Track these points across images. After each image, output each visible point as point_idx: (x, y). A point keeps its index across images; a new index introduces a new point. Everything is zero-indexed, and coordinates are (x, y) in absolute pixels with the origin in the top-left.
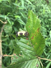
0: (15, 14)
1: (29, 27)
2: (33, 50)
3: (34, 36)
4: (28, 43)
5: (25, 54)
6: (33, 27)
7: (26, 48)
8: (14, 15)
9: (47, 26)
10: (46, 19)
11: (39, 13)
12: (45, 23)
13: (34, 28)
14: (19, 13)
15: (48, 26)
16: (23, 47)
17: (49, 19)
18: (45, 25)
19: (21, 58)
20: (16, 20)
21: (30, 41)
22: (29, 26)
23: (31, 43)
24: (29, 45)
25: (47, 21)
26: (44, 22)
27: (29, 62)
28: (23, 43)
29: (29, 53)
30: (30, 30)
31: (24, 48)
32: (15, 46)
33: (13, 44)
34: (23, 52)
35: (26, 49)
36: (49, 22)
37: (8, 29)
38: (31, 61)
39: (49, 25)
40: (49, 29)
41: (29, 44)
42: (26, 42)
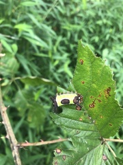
0: (14, 21)
1: (83, 83)
2: (93, 129)
3: (96, 102)
4: (82, 118)
5: (78, 143)
6: (93, 83)
7: (79, 129)
8: (13, 24)
9: (94, 40)
10: (91, 21)
11: (72, 7)
12: (90, 32)
13: (94, 86)
14: (25, 17)
15: (96, 39)
16: (70, 128)
17: (98, 20)
18: (90, 37)
19: (73, 154)
20: (20, 35)
21: (86, 112)
22: (82, 80)
23: (87, 115)
24: (84, 122)
25: (94, 27)
26: (88, 29)
27: (89, 156)
28: (70, 118)
29: (86, 137)
30: (84, 89)
31: (74, 130)
32: (29, 103)
33: (24, 99)
34: (73, 139)
35: (79, 131)
36: (98, 27)
37: (6, 65)
38: (91, 152)
39: (99, 36)
40: (101, 46)
41: (84, 119)
42: (76, 116)
